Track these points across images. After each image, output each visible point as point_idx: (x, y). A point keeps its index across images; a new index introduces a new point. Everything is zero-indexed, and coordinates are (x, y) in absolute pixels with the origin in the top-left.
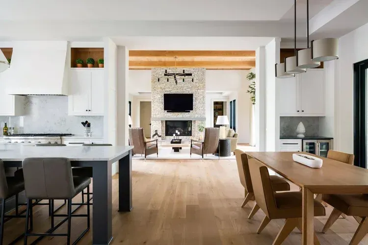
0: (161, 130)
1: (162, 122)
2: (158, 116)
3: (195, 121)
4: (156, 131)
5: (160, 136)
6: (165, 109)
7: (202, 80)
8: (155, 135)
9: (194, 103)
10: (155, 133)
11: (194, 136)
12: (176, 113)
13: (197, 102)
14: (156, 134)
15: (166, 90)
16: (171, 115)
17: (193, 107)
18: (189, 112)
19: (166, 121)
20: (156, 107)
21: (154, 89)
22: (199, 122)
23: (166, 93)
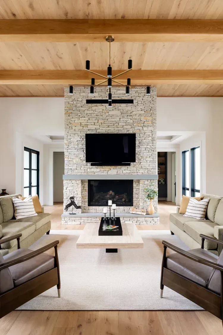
0: (80, 196)
1: (83, 182)
2: (75, 172)
3: (138, 181)
4: (72, 198)
5: (79, 207)
6: (88, 160)
7: (151, 111)
8: (69, 205)
9: (137, 150)
10: (69, 202)
11: (137, 207)
12: (106, 168)
13: (143, 148)
14: (72, 203)
15: (90, 127)
16: (98, 170)
17: (136, 156)
18: (129, 165)
19: (89, 181)
20: (73, 157)
21: (69, 125)
22: (146, 182)
23: (89, 132)
